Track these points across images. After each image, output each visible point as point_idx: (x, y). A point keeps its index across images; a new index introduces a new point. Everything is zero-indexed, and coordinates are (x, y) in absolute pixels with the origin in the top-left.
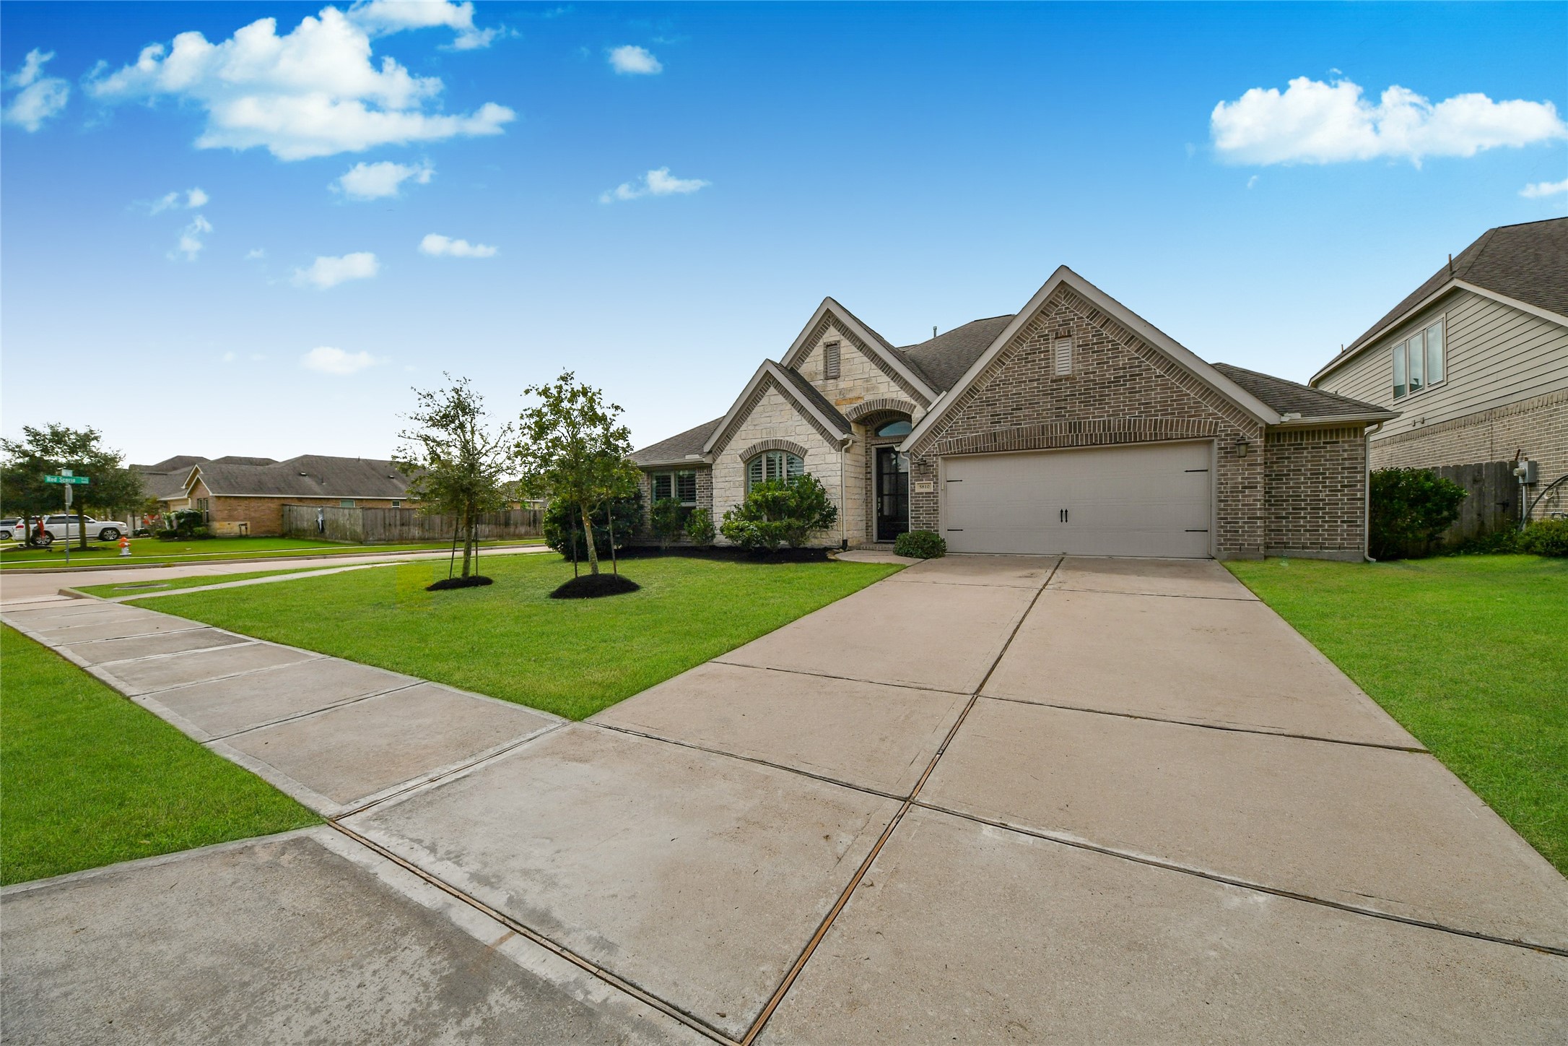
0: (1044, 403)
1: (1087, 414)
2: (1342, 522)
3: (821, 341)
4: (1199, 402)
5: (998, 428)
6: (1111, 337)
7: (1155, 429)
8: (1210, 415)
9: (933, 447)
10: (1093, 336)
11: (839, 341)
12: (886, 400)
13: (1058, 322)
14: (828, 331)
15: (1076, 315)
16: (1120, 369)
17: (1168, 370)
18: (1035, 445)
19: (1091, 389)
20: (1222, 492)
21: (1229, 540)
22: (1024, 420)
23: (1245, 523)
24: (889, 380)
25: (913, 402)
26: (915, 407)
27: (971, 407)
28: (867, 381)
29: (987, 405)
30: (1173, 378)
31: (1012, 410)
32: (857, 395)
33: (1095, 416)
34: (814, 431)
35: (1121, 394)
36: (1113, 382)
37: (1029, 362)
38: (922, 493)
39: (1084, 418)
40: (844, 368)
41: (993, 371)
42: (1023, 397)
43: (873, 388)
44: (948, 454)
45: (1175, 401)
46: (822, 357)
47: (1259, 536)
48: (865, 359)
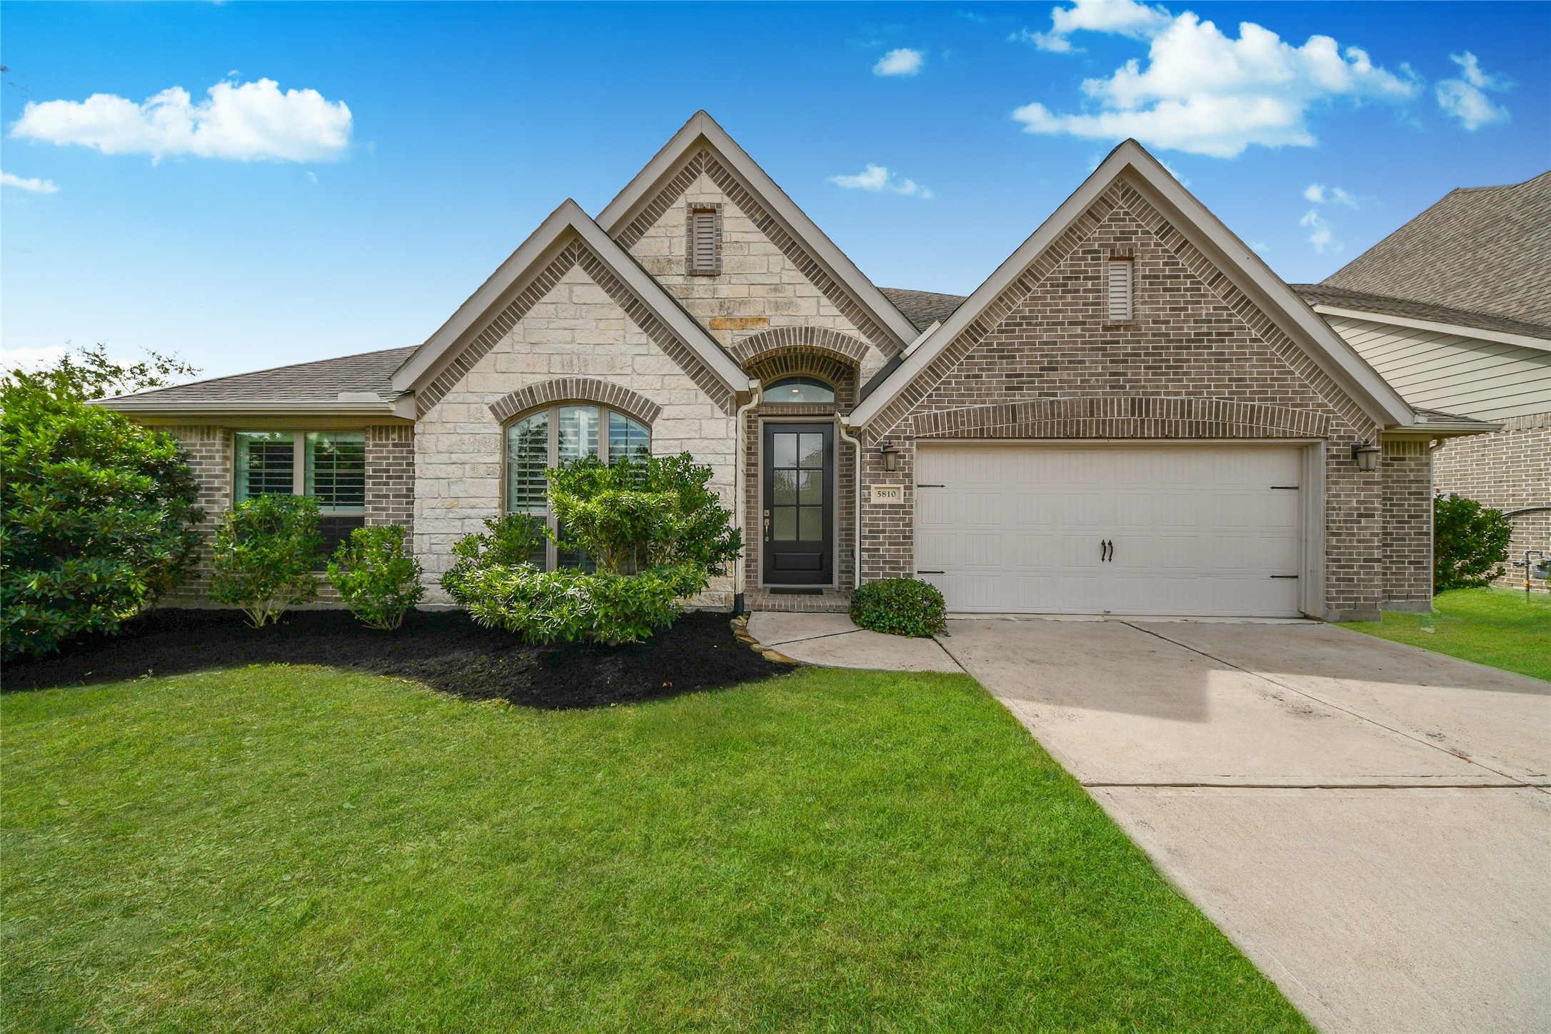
0: (1092, 362)
1: (1158, 387)
2: (1410, 563)
3: (682, 198)
4: (1306, 386)
5: (1018, 398)
6: (1190, 271)
7: (1251, 421)
8: (1319, 405)
9: (905, 422)
10: (1165, 264)
11: (719, 205)
12: (813, 330)
13: (1113, 232)
14: (696, 182)
15: (1139, 226)
16: (1203, 322)
17: (1266, 332)
18: (1078, 433)
19: (1162, 348)
20: (1334, 521)
21: (1343, 592)
22: (1061, 388)
23: (1361, 567)
24: (819, 293)
25: (864, 339)
26: (867, 348)
27: (972, 357)
28: (776, 290)
29: (1001, 357)
30: (1274, 344)
31: (1042, 369)
32: (755, 315)
33: (1171, 392)
34: (678, 369)
35: (1204, 361)
36: (1193, 341)
37: (1069, 292)
38: (883, 506)
39: (1153, 394)
40: (729, 259)
41: (1010, 299)
42: (1059, 349)
43: (789, 304)
44: (931, 437)
45: (1276, 379)
46: (683, 231)
47: (1377, 586)
48: (773, 248)
